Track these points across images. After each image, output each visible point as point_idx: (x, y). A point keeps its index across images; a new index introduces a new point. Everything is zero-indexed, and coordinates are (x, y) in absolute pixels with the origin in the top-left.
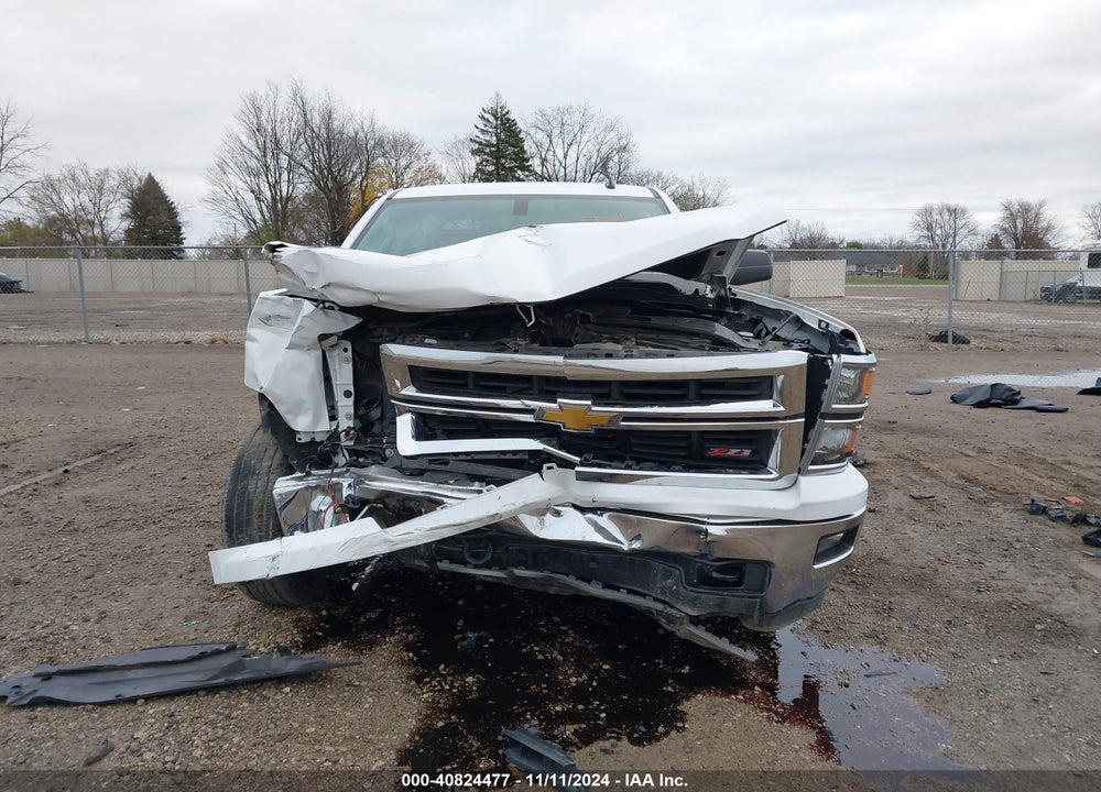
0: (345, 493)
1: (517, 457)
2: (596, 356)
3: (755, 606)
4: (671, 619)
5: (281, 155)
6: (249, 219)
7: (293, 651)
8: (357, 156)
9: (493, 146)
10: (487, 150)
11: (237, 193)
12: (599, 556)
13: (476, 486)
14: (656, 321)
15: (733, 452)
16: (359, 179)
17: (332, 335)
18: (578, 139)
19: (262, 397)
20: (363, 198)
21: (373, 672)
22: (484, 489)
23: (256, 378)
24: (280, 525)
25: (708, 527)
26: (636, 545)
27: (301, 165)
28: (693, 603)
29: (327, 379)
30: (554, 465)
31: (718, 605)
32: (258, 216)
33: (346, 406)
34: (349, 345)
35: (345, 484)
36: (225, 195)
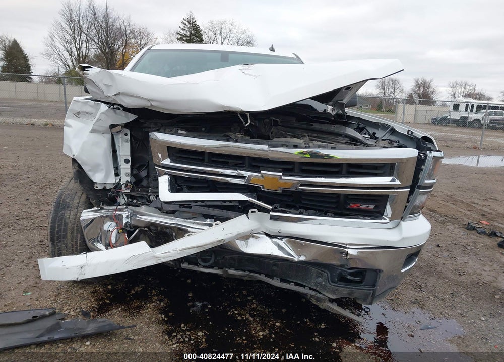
0: (125, 221)
1: (232, 204)
2: (287, 146)
3: (370, 294)
4: (318, 300)
5: (82, 34)
6: (66, 65)
7: (92, 314)
8: (121, 37)
9: (188, 37)
10: (185, 39)
11: (60, 51)
12: (279, 263)
13: (208, 221)
14: (317, 126)
15: (363, 206)
16: (122, 49)
17: (118, 125)
18: (228, 36)
19: (74, 161)
20: (123, 58)
21: (141, 328)
22: (214, 224)
23: (70, 149)
24: (84, 239)
25: (348, 250)
26: (303, 258)
27: (93, 40)
28: (333, 292)
29: (114, 151)
30: (256, 210)
31: (349, 294)
32: (70, 64)
33: (125, 168)
34: (128, 132)
35: (125, 216)
36: (53, 52)
